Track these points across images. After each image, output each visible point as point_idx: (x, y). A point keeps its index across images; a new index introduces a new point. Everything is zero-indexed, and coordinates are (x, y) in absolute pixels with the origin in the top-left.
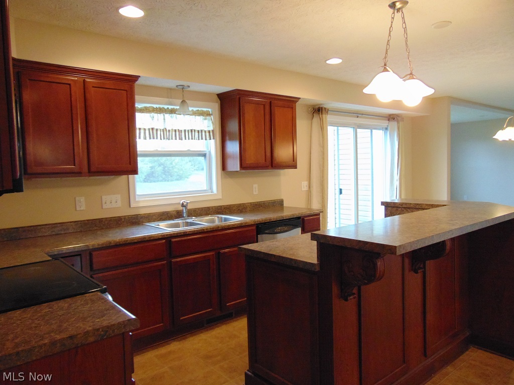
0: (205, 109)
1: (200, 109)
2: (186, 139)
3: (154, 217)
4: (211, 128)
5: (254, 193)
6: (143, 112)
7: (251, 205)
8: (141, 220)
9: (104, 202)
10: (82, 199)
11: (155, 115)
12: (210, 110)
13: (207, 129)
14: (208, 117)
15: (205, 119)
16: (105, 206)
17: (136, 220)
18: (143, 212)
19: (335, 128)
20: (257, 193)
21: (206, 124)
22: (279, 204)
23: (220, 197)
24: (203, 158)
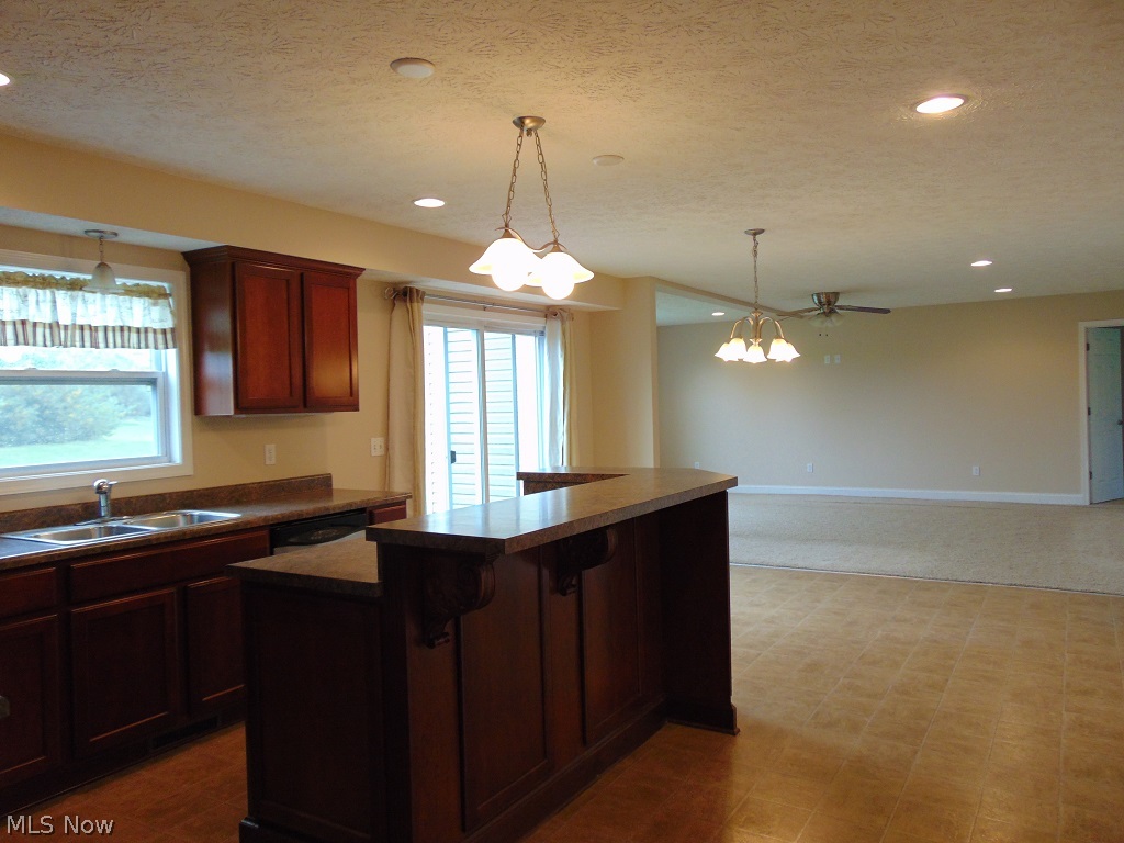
0: (154, 284)
1: (142, 282)
2: (107, 346)
3: (25, 520)
4: (169, 324)
5: (269, 462)
7: (260, 487)
11: (31, 292)
12: (166, 285)
13: (157, 326)
14: (160, 301)
15: (155, 304)
19: (440, 330)
20: (273, 462)
21: (157, 315)
22: (322, 484)
23: (190, 471)
24: (149, 388)
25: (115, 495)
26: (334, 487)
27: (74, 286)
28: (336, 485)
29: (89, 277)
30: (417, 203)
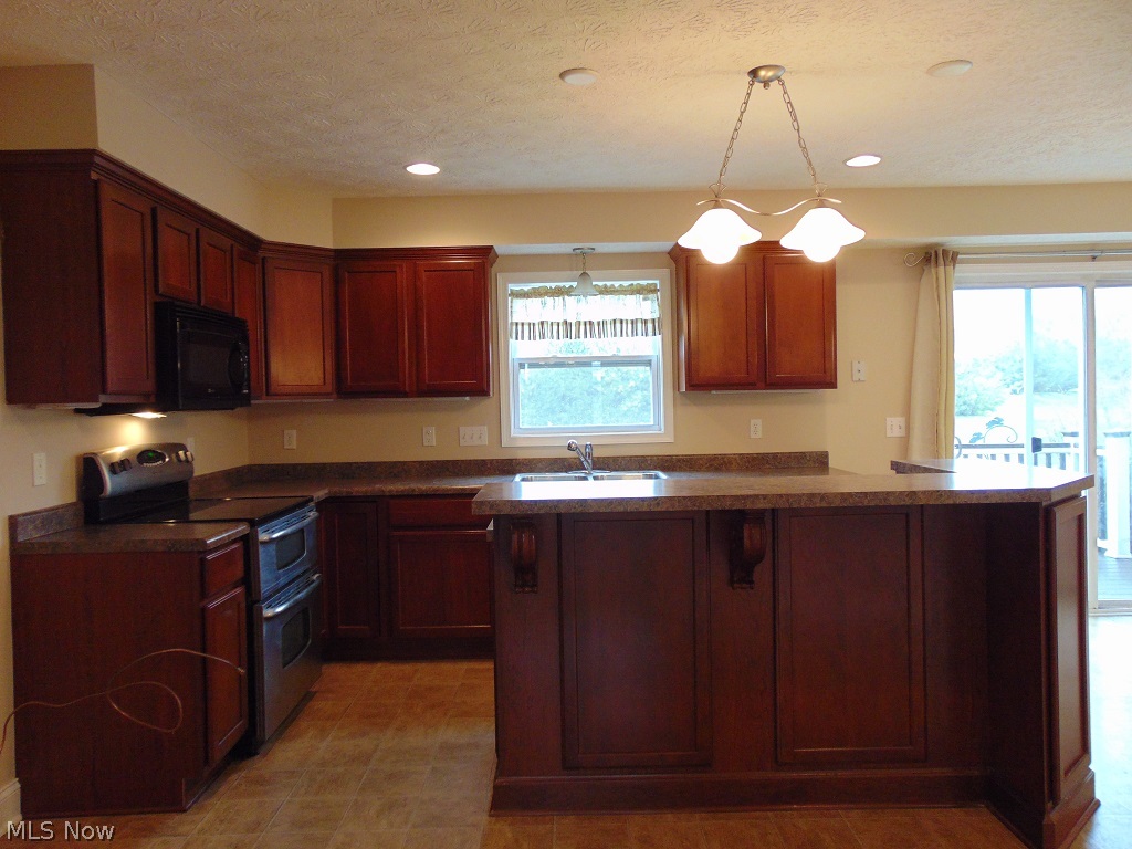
0: (644, 282)
1: (635, 282)
2: (622, 335)
3: (540, 465)
4: (656, 315)
5: (753, 436)
6: (529, 297)
7: (741, 459)
8: (518, 468)
9: (461, 435)
10: (433, 431)
11: (549, 300)
12: (657, 282)
13: (648, 317)
14: (651, 296)
15: (645, 299)
16: (462, 443)
17: (509, 467)
18: (521, 455)
19: (1021, 292)
20: (759, 435)
21: (648, 308)
22: (820, 462)
23: (670, 439)
24: (648, 368)
25: (596, 454)
26: (830, 465)
27: (559, 292)
28: (832, 463)
29: (575, 284)
30: (850, 163)
